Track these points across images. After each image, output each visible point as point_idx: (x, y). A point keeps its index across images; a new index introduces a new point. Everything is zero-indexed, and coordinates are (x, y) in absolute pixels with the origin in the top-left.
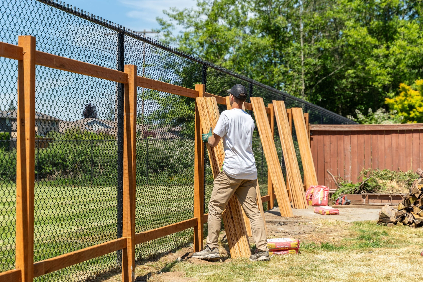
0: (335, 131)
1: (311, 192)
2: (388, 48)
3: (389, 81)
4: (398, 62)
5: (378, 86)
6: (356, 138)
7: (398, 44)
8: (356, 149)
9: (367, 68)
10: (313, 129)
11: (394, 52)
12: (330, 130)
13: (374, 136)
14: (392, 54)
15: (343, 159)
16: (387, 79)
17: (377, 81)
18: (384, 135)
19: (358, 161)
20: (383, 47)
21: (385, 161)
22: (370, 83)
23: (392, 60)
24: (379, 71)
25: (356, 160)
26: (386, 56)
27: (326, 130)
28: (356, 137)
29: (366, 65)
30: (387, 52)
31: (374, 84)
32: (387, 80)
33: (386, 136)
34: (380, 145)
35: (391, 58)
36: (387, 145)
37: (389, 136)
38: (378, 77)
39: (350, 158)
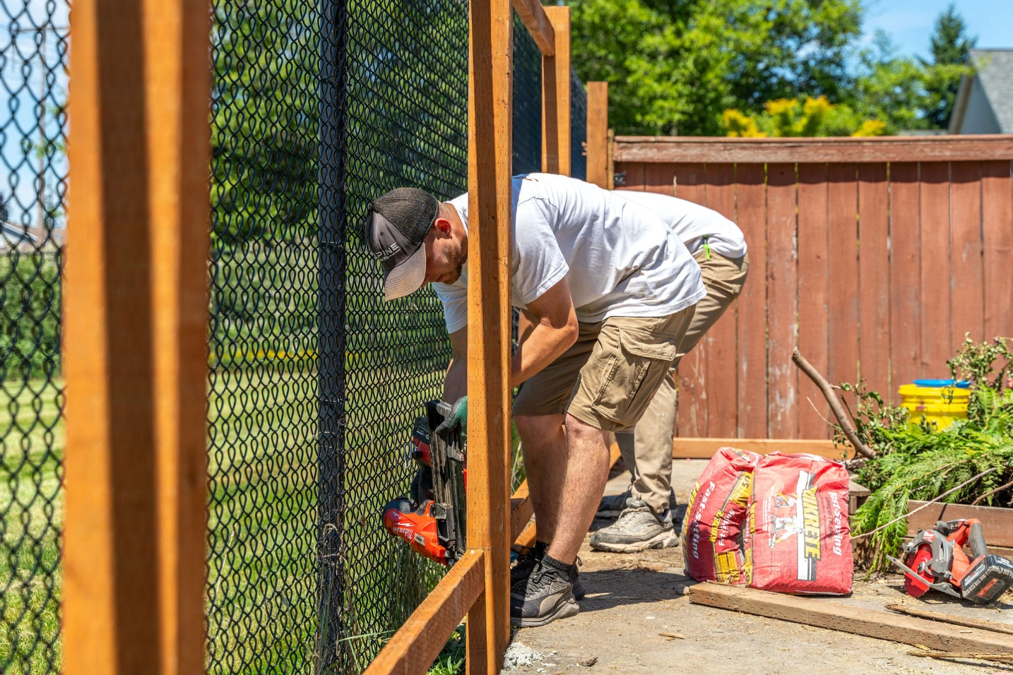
0: (729, 166)
1: (735, 496)
2: (678, 34)
3: (683, 113)
4: (703, 66)
5: (656, 125)
6: (823, 199)
7: (703, 23)
8: (821, 248)
9: (630, 80)
10: (625, 156)
11: (692, 42)
12: (704, 160)
13: (904, 190)
14: (688, 50)
15: (763, 293)
16: (680, 107)
17: (655, 112)
18: (946, 185)
19: (827, 303)
20: (669, 31)
21: (950, 301)
22: (639, 118)
23: (690, 64)
24: (658, 88)
25: (820, 298)
26: (674, 54)
27: (689, 160)
28: (820, 190)
29: (629, 72)
30: (677, 43)
31: (648, 118)
32: (677, 111)
33: (954, 186)
34: (926, 226)
35: (687, 59)
36: (959, 230)
37: (971, 188)
38: (660, 103)
39: (793, 286)
